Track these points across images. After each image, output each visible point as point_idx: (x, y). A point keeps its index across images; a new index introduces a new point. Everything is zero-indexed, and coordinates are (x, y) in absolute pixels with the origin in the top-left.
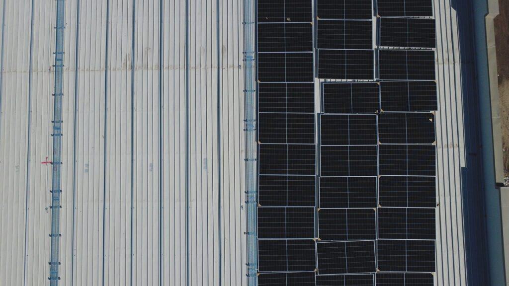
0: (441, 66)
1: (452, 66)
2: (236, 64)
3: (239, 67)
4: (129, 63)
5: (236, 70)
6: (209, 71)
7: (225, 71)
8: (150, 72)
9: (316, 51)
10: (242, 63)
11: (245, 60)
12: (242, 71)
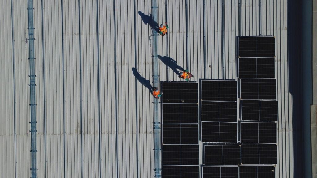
0: (280, 133)
1: (287, 133)
2: (148, 131)
3: (151, 133)
4: (79, 129)
5: (148, 135)
6: (131, 135)
7: (141, 135)
8: (93, 136)
9: (200, 123)
10: (152, 130)
11: (154, 128)
12: (152, 135)
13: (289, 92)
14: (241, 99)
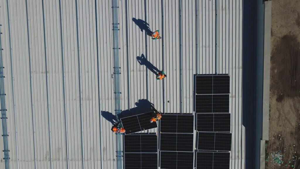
0: (233, 161)
1: (240, 161)
3: (114, 160)
4: (48, 157)
5: (112, 162)
6: (96, 162)
7: (105, 162)
8: (61, 163)
9: (159, 152)
11: (117, 156)
13: (242, 125)
14: (197, 131)
